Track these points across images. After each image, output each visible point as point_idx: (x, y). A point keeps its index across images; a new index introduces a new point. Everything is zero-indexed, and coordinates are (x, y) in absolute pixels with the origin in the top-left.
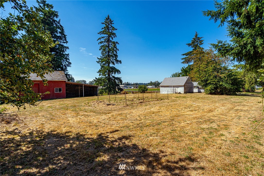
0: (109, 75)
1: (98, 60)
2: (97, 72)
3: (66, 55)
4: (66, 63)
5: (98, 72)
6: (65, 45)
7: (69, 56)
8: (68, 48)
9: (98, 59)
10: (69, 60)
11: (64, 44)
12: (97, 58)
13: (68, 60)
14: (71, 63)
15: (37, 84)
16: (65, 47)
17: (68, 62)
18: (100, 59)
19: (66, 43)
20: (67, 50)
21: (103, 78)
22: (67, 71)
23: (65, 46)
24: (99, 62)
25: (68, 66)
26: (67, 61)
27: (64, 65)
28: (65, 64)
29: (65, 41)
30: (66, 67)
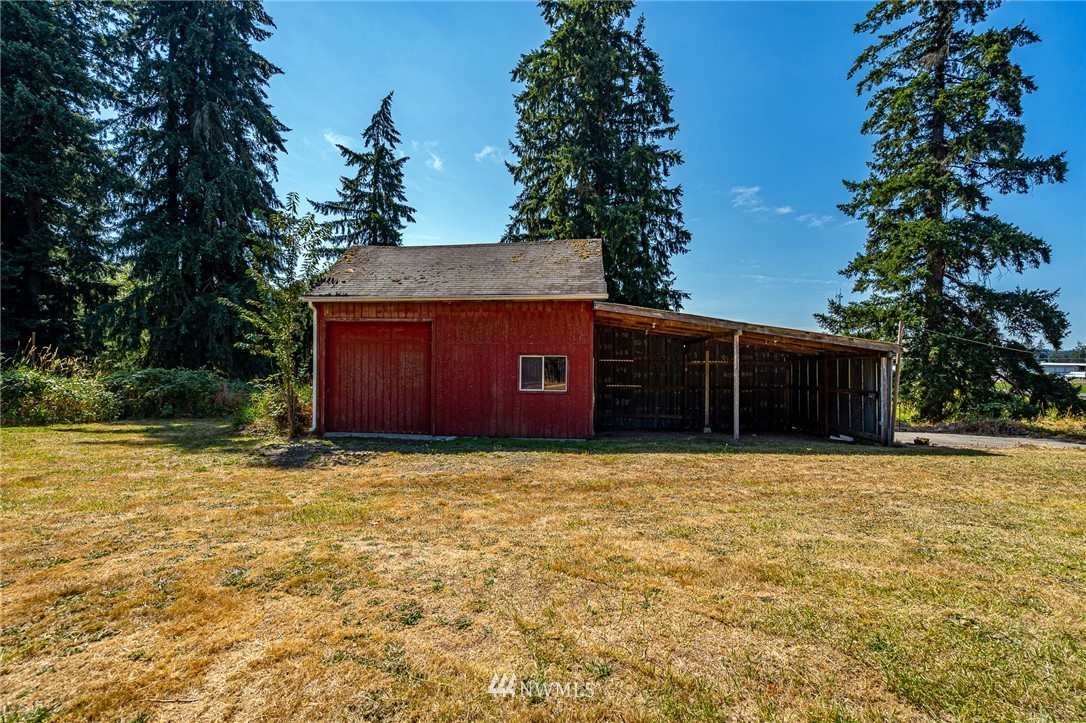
0: (935, 282)
1: (849, 198)
2: (841, 273)
3: (667, 192)
4: (662, 235)
5: (847, 273)
6: (664, 144)
7: (679, 198)
8: (677, 158)
9: (852, 186)
10: (680, 220)
11: (657, 141)
12: (845, 183)
13: (674, 221)
14: (687, 236)
15: (419, 324)
16: (663, 155)
17: (677, 229)
18: (866, 186)
19: (667, 136)
20: (670, 170)
21: (889, 300)
22: (668, 273)
23: (662, 149)
24: (855, 207)
25: (672, 250)
26: (669, 227)
27: (654, 249)
28: (659, 243)
29: (663, 126)
30: (663, 255)
